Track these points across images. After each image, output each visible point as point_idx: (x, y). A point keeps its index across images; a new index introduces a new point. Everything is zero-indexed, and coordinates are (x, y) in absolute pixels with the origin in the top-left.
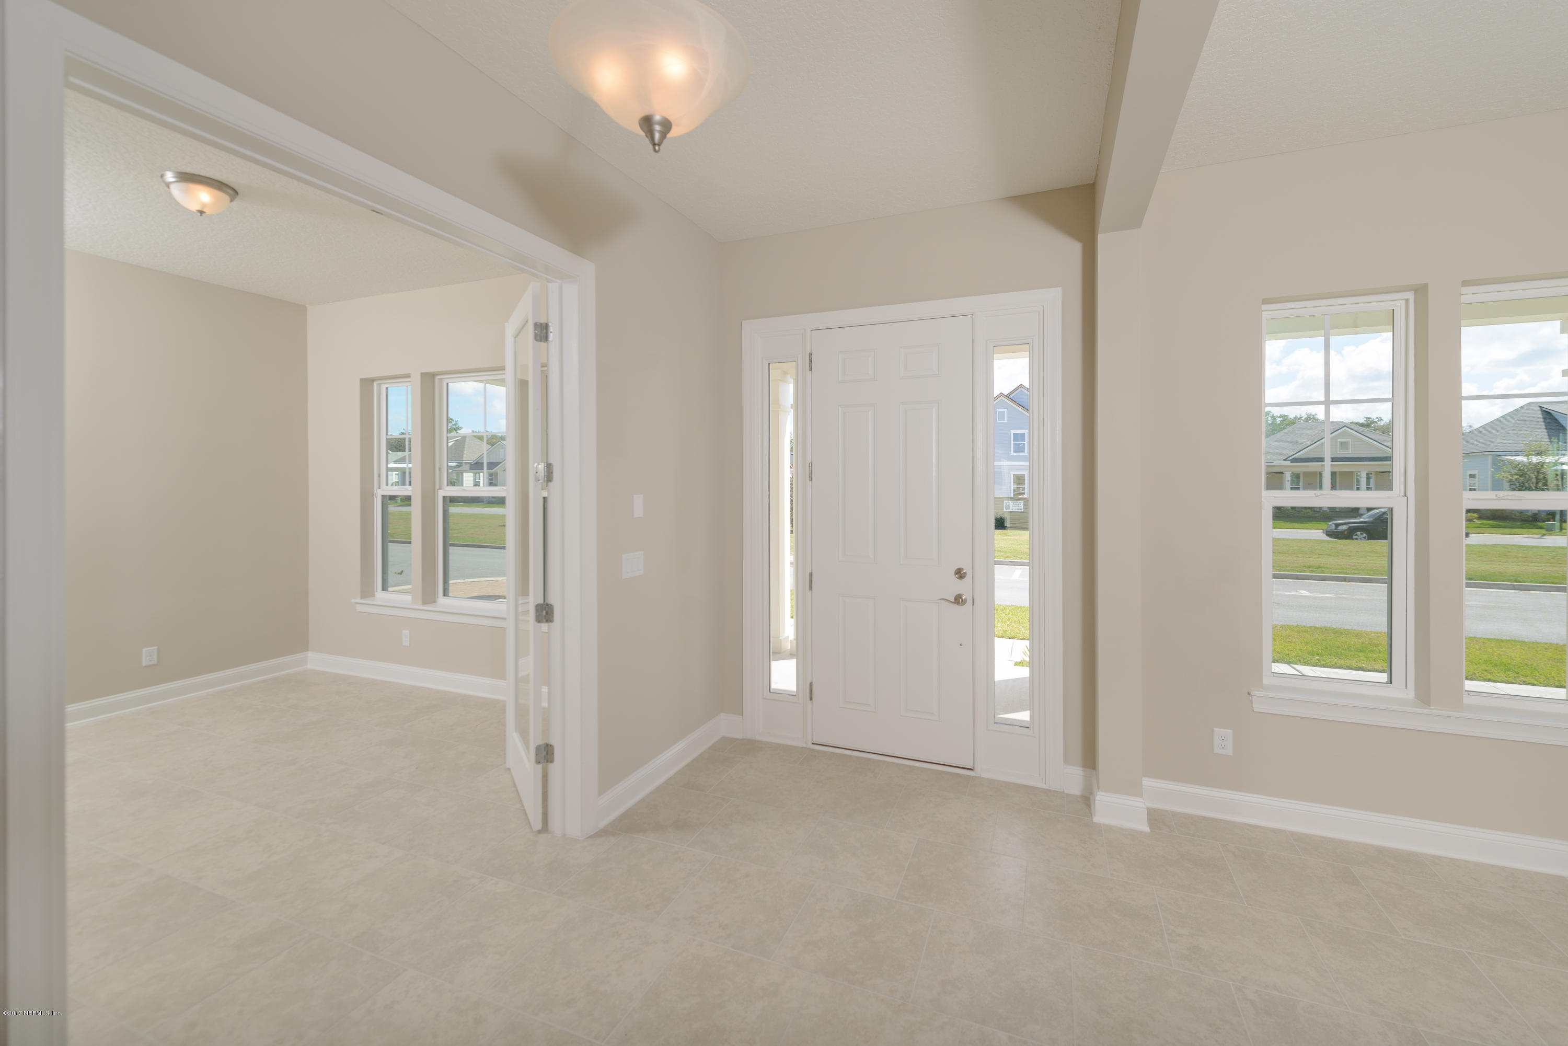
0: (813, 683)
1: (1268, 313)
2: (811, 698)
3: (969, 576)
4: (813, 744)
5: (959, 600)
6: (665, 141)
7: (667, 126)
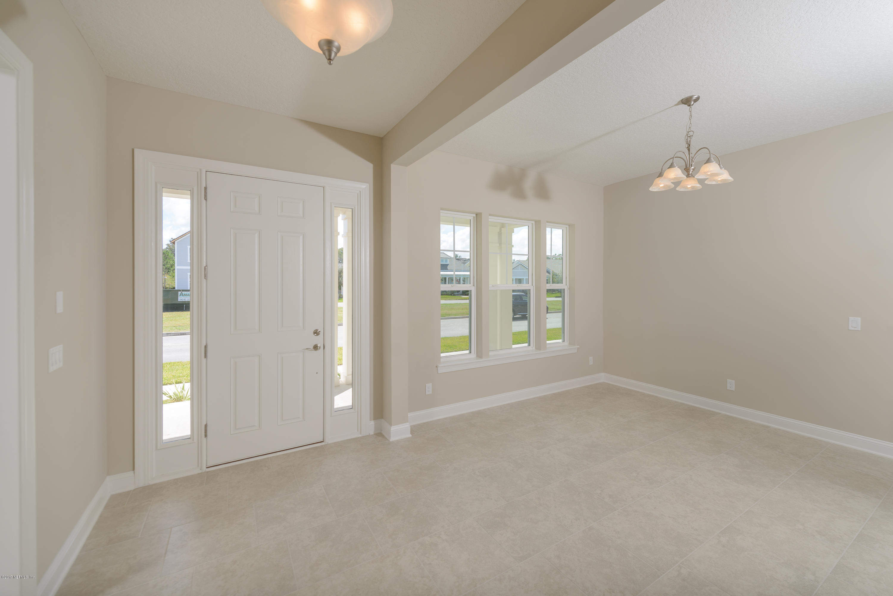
0: (208, 424)
1: (443, 213)
2: (206, 436)
3: (321, 333)
4: (207, 468)
5: (316, 347)
6: (336, 58)
7: (339, 49)
